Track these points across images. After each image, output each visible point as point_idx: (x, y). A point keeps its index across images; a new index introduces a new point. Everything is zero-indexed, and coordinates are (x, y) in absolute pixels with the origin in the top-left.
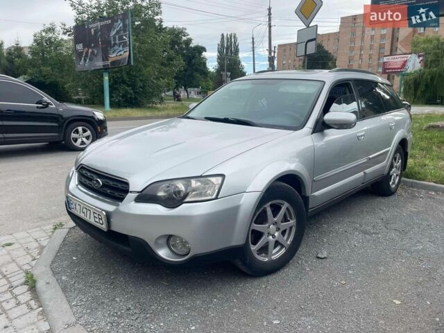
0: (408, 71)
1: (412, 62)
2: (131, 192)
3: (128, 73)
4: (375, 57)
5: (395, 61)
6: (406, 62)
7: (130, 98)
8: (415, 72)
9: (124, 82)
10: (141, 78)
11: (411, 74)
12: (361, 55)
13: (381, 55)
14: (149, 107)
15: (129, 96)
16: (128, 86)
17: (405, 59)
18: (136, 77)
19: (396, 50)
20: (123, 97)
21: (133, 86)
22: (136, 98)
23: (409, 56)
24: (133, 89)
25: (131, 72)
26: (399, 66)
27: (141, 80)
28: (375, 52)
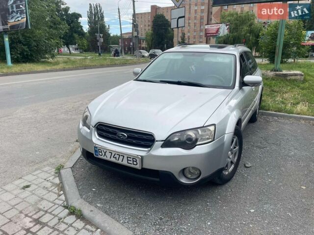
0: (221, 35)
1: (222, 29)
2: (157, 141)
3: (23, 35)
4: (198, 25)
5: (212, 28)
6: (219, 29)
7: (27, 55)
8: (225, 35)
9: (20, 42)
10: (35, 39)
11: (222, 37)
12: (189, 23)
13: (201, 24)
14: (43, 62)
15: (25, 54)
16: (24, 45)
17: (218, 27)
18: (30, 37)
19: (211, 21)
20: (20, 54)
21: (28, 45)
22: (31, 55)
23: (221, 25)
24: (28, 48)
25: (26, 34)
26: (215, 32)
27: (34, 41)
28: (197, 22)
